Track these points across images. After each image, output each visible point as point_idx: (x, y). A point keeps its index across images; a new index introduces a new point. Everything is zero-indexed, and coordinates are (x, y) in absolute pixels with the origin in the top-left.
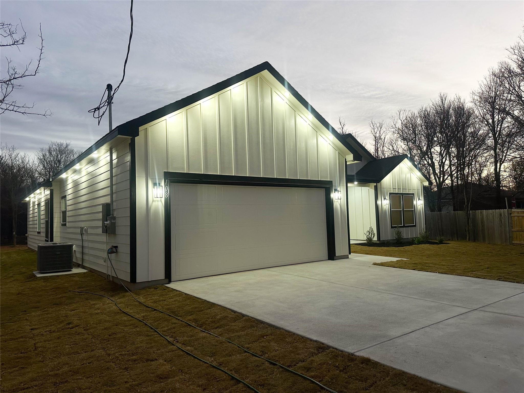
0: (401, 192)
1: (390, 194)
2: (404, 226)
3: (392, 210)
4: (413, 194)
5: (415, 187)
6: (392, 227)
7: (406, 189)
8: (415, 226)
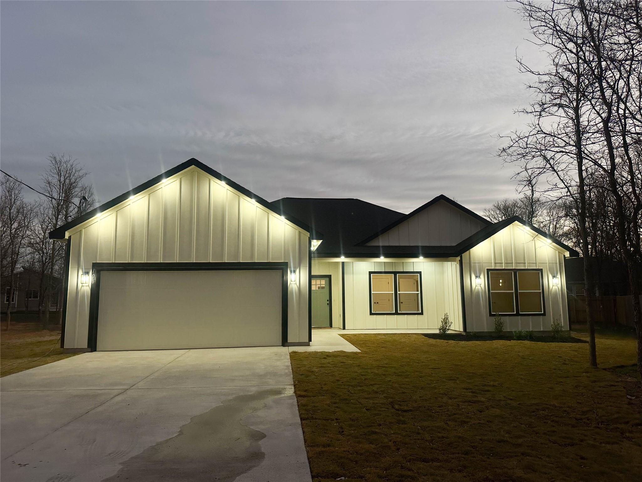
0: (513, 267)
1: (488, 270)
2: (518, 314)
3: (491, 291)
4: (541, 270)
5: (547, 260)
6: (491, 315)
7: (525, 263)
8: (544, 314)
